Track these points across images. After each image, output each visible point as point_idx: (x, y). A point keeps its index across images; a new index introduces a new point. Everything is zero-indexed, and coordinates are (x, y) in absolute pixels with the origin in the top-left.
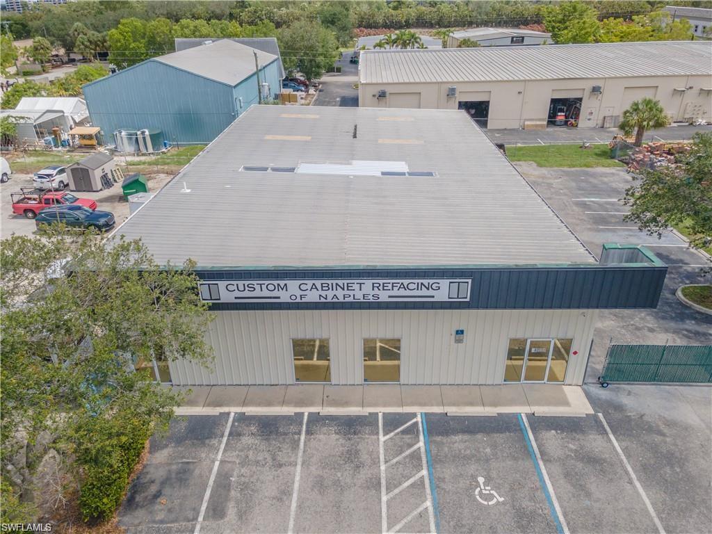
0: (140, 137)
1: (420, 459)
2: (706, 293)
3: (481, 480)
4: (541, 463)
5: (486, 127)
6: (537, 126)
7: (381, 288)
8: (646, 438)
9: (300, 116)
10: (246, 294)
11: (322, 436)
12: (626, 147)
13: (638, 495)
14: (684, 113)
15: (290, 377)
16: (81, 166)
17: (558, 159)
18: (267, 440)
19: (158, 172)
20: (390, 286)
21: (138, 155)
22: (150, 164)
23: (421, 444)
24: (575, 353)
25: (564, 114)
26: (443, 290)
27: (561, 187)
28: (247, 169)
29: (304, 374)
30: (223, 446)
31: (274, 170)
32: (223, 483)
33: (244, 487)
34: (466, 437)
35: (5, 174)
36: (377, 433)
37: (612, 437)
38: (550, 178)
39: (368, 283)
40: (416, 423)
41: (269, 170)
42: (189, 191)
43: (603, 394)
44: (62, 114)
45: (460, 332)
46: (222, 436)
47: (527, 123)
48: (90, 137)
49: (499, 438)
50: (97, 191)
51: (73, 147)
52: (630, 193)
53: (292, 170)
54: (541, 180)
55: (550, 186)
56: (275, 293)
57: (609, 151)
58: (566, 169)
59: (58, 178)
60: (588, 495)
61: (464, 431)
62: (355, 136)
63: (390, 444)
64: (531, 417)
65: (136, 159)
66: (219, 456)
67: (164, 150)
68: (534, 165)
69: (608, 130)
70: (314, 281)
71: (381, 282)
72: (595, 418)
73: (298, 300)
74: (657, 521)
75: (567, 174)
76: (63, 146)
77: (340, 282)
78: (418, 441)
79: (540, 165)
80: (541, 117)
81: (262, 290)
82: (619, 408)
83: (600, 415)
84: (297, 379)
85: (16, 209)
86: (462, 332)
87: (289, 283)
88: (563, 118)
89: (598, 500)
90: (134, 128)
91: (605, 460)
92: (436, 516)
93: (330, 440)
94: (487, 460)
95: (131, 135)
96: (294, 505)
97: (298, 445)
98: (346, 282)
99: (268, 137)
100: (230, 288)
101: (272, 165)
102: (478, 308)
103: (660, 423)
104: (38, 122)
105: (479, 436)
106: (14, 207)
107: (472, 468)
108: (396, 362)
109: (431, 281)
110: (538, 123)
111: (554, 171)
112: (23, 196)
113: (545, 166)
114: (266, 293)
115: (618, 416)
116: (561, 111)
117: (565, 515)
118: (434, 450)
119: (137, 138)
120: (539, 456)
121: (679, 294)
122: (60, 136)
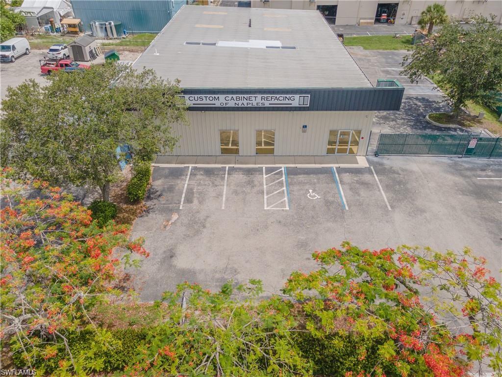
0: (108, 26)
1: (283, 184)
2: (441, 117)
3: (311, 191)
4: (340, 185)
5: (335, 24)
6: (368, 23)
7: (265, 99)
8: (391, 175)
9: (215, 13)
10: (199, 102)
11: (235, 176)
12: (422, 37)
13: (382, 195)
14: (463, 15)
15: (219, 153)
16: (76, 44)
17: (378, 45)
18: (210, 177)
19: (124, 50)
20: (270, 98)
21: (107, 39)
22: (116, 45)
23: (284, 178)
24: (362, 138)
25: (386, 15)
26: (296, 101)
27: (376, 61)
28: (187, 43)
29: (225, 151)
30: (188, 179)
31: (204, 44)
32: (190, 192)
33: (200, 193)
34: (305, 176)
35: (27, 49)
36: (263, 174)
37: (375, 175)
38: (369, 56)
39: (259, 96)
40: (282, 170)
41: (201, 44)
42: (158, 54)
43: (375, 159)
44: (52, 10)
45: (305, 127)
46: (187, 175)
47: (361, 21)
48: (74, 26)
49: (321, 176)
50: (88, 61)
51: (64, 32)
52: (405, 59)
53: (215, 44)
54: (364, 57)
55: (369, 61)
56: (213, 102)
57: (411, 40)
58: (381, 51)
59: (63, 52)
60: (359, 195)
61: (304, 174)
62: (250, 26)
63: (269, 179)
64: (338, 169)
65: (106, 42)
66: (187, 182)
67: (124, 36)
68: (362, 48)
69: (414, 26)
70: (232, 96)
71: (266, 96)
72: (369, 169)
73: (224, 106)
74: (387, 204)
75: (381, 54)
76: (57, 32)
77: (246, 96)
78: (282, 177)
79: (365, 48)
80: (371, 17)
81: (206, 101)
82: (381, 164)
83: (372, 167)
84: (222, 153)
85: (43, 70)
86: (306, 126)
87: (220, 96)
88: (385, 17)
89: (363, 197)
90: (103, 20)
91: (370, 184)
92: (289, 203)
93: (239, 177)
94: (315, 184)
95: (102, 25)
96: (224, 199)
97: (224, 179)
98: (248, 96)
99: (197, 26)
100: (191, 98)
101: (202, 41)
102: (313, 110)
103: (399, 170)
104: (39, 15)
105: (312, 175)
106: (42, 69)
107: (307, 187)
108: (272, 147)
109: (291, 96)
110: (369, 21)
111: (373, 52)
112: (45, 63)
113: (369, 49)
114: (208, 102)
115: (380, 167)
116: (385, 12)
117: (347, 202)
118: (290, 180)
119: (106, 27)
120: (339, 182)
121: (427, 117)
122: (54, 25)
